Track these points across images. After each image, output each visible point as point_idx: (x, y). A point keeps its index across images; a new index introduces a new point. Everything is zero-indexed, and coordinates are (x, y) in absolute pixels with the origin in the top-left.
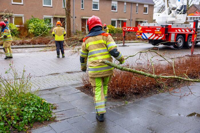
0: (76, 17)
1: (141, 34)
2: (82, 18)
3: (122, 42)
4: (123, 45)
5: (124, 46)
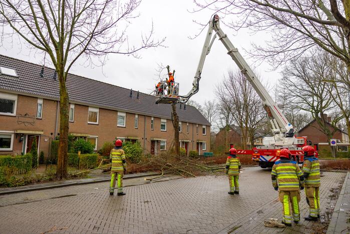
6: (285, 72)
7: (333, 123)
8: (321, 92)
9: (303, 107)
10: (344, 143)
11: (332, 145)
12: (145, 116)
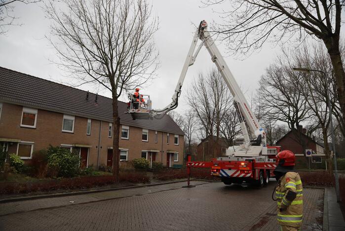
0: (101, 147)
1: (218, 170)
2: (109, 148)
3: (187, 179)
4: (187, 185)
5: (189, 187)
6: (262, 82)
7: (308, 134)
8: (296, 102)
9: (280, 117)
10: (318, 154)
11: (307, 155)
12: (101, 121)
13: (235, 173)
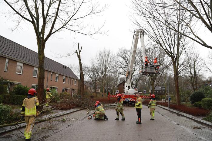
2: (51, 86)
12: (48, 71)
13: (131, 100)
